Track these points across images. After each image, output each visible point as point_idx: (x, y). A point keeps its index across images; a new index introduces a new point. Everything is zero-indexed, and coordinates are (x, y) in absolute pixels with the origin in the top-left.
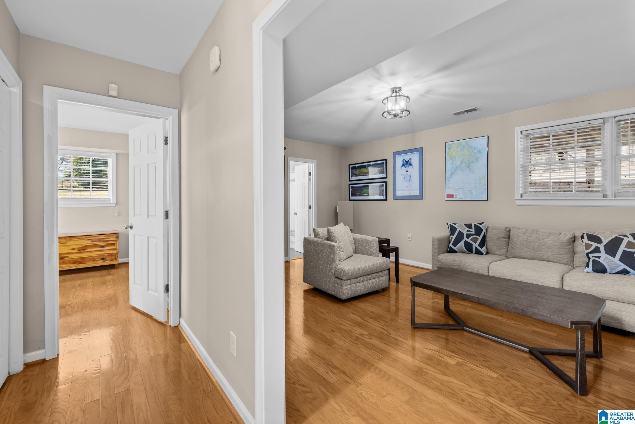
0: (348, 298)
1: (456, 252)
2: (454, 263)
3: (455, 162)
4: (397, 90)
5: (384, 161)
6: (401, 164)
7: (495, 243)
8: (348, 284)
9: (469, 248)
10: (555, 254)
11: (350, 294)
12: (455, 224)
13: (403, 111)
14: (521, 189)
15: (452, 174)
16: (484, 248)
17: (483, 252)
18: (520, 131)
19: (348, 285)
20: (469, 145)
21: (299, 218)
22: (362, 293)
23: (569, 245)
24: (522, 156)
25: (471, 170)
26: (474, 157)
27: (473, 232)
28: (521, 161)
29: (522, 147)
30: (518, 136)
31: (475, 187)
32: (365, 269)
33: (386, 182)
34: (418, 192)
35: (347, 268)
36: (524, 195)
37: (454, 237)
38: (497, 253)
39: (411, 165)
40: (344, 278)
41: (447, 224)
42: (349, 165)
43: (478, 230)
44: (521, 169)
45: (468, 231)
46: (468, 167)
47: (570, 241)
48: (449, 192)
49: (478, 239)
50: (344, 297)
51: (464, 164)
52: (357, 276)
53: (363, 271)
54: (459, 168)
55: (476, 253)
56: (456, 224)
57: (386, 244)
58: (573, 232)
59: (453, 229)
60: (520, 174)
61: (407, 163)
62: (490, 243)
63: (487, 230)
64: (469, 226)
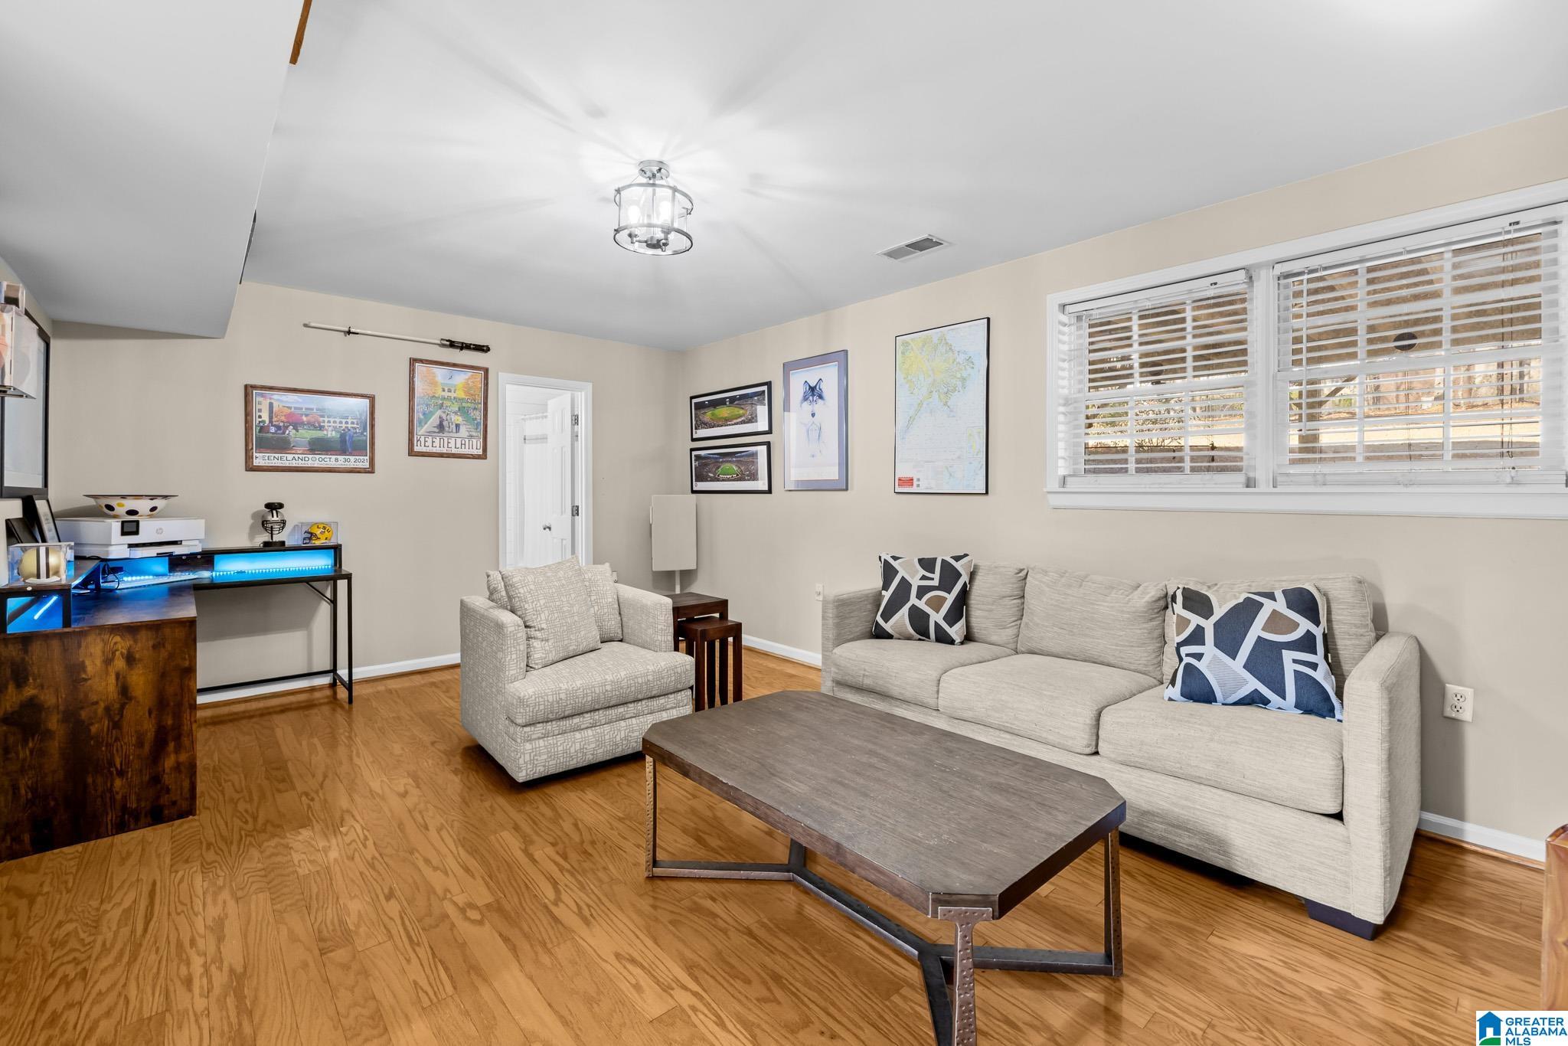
0: (536, 776)
1: (890, 637)
2: (865, 670)
3: (916, 390)
4: (655, 169)
5: (765, 388)
6: (801, 395)
7: (990, 611)
8: (534, 737)
9: (920, 623)
10: (1117, 645)
11: (544, 766)
12: (895, 558)
13: (668, 233)
14: (1061, 463)
15: (911, 420)
16: (960, 625)
17: (954, 636)
18: (1060, 305)
19: (535, 739)
20: (947, 343)
21: (555, 540)
22: (589, 759)
23: (1151, 620)
24: (1065, 374)
25: (951, 411)
26: (959, 376)
27: (936, 583)
28: (1063, 387)
29: (1065, 348)
30: (1054, 316)
31: (959, 457)
32: (597, 692)
33: (768, 444)
34: (836, 469)
35: (531, 691)
36: (1068, 479)
37: (887, 595)
38: (994, 638)
39: (821, 397)
40: (519, 721)
41: (880, 557)
42: (692, 398)
43: (950, 575)
44: (1062, 409)
45: (924, 578)
46: (946, 404)
47: (1153, 609)
48: (903, 472)
49: (945, 599)
50: (520, 775)
51: (935, 395)
52: (567, 713)
53: (590, 698)
54: (924, 405)
55: (939, 640)
56: (898, 558)
57: (717, 615)
58: (1163, 584)
59: (889, 572)
60: (1062, 423)
61: (813, 392)
62: (980, 613)
63: (972, 575)
64: (927, 564)
